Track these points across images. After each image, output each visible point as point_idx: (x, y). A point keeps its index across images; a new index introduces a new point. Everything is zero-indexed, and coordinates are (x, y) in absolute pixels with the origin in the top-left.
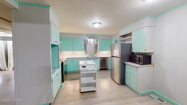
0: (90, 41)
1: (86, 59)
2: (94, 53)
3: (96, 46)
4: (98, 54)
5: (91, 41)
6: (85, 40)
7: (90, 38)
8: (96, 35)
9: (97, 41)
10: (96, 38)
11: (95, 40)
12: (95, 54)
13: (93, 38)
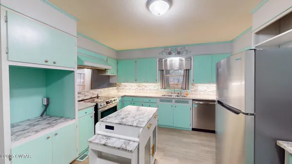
0: (171, 61)
1: (159, 99)
2: (182, 88)
3: (187, 71)
4: (191, 89)
5: (175, 61)
6: (160, 61)
7: (170, 53)
8: (184, 47)
9: (189, 59)
10: (184, 54)
11: (184, 59)
12: (183, 91)
13: (179, 53)
